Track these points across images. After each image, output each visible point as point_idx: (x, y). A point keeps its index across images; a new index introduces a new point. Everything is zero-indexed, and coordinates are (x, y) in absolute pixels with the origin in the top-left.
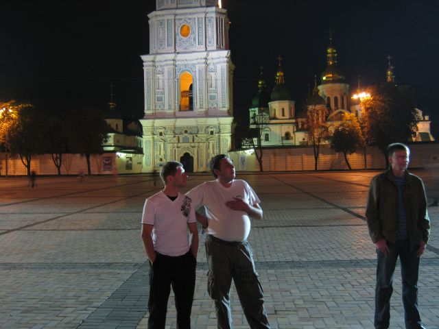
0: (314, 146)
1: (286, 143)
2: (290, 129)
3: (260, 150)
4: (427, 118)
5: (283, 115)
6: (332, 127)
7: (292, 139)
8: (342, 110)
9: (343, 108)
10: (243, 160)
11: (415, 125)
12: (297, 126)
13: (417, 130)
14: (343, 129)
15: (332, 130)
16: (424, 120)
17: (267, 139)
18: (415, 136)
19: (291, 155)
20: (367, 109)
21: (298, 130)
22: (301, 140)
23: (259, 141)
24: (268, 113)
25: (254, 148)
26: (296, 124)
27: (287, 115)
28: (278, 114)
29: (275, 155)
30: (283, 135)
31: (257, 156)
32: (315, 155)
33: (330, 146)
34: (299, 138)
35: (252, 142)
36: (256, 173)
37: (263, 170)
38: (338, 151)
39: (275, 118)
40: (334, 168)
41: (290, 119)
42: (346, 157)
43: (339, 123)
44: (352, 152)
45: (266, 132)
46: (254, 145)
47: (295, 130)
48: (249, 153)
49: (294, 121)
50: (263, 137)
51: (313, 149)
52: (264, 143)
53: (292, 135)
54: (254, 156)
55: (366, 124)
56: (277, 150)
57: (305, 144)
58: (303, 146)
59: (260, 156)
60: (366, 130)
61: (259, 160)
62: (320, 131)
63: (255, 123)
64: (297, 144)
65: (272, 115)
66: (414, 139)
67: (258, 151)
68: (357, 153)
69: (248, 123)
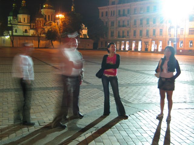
0: (38, 36)
1: (25, 34)
2: (27, 28)
3: (12, 36)
4: (86, 28)
5: (24, 21)
6: (47, 29)
7: (28, 33)
8: (52, 22)
9: (52, 20)
10: (4, 41)
11: (81, 31)
12: (31, 27)
13: (82, 33)
14: (51, 30)
15: (46, 30)
16: (85, 29)
17: (16, 32)
18: (81, 35)
19: (27, 40)
20: (62, 22)
21: (31, 29)
22: (32, 33)
23: (12, 32)
24: (17, 20)
25: (10, 36)
26: (30, 26)
27: (26, 21)
28: (22, 21)
29: (20, 39)
30: (24, 31)
31: (11, 40)
32: (38, 40)
33: (45, 37)
34: (31, 32)
35: (9, 33)
36: (10, 47)
37: (14, 46)
38: (48, 39)
39: (20, 22)
40: (46, 47)
41: (28, 23)
42: (52, 42)
43: (50, 27)
44: (54, 40)
45: (16, 29)
46: (10, 34)
47: (30, 28)
48: (7, 37)
49: (29, 24)
50: (14, 31)
51: (37, 38)
52: (14, 34)
53: (28, 31)
54: (10, 39)
55: (61, 29)
56: (21, 37)
57: (34, 35)
58: (33, 36)
59: (12, 39)
60: (61, 31)
61: (12, 41)
62: (41, 30)
63: (10, 24)
64: (30, 35)
65: (19, 20)
66: (81, 37)
67: (12, 37)
68: (57, 41)
69: (7, 24)
